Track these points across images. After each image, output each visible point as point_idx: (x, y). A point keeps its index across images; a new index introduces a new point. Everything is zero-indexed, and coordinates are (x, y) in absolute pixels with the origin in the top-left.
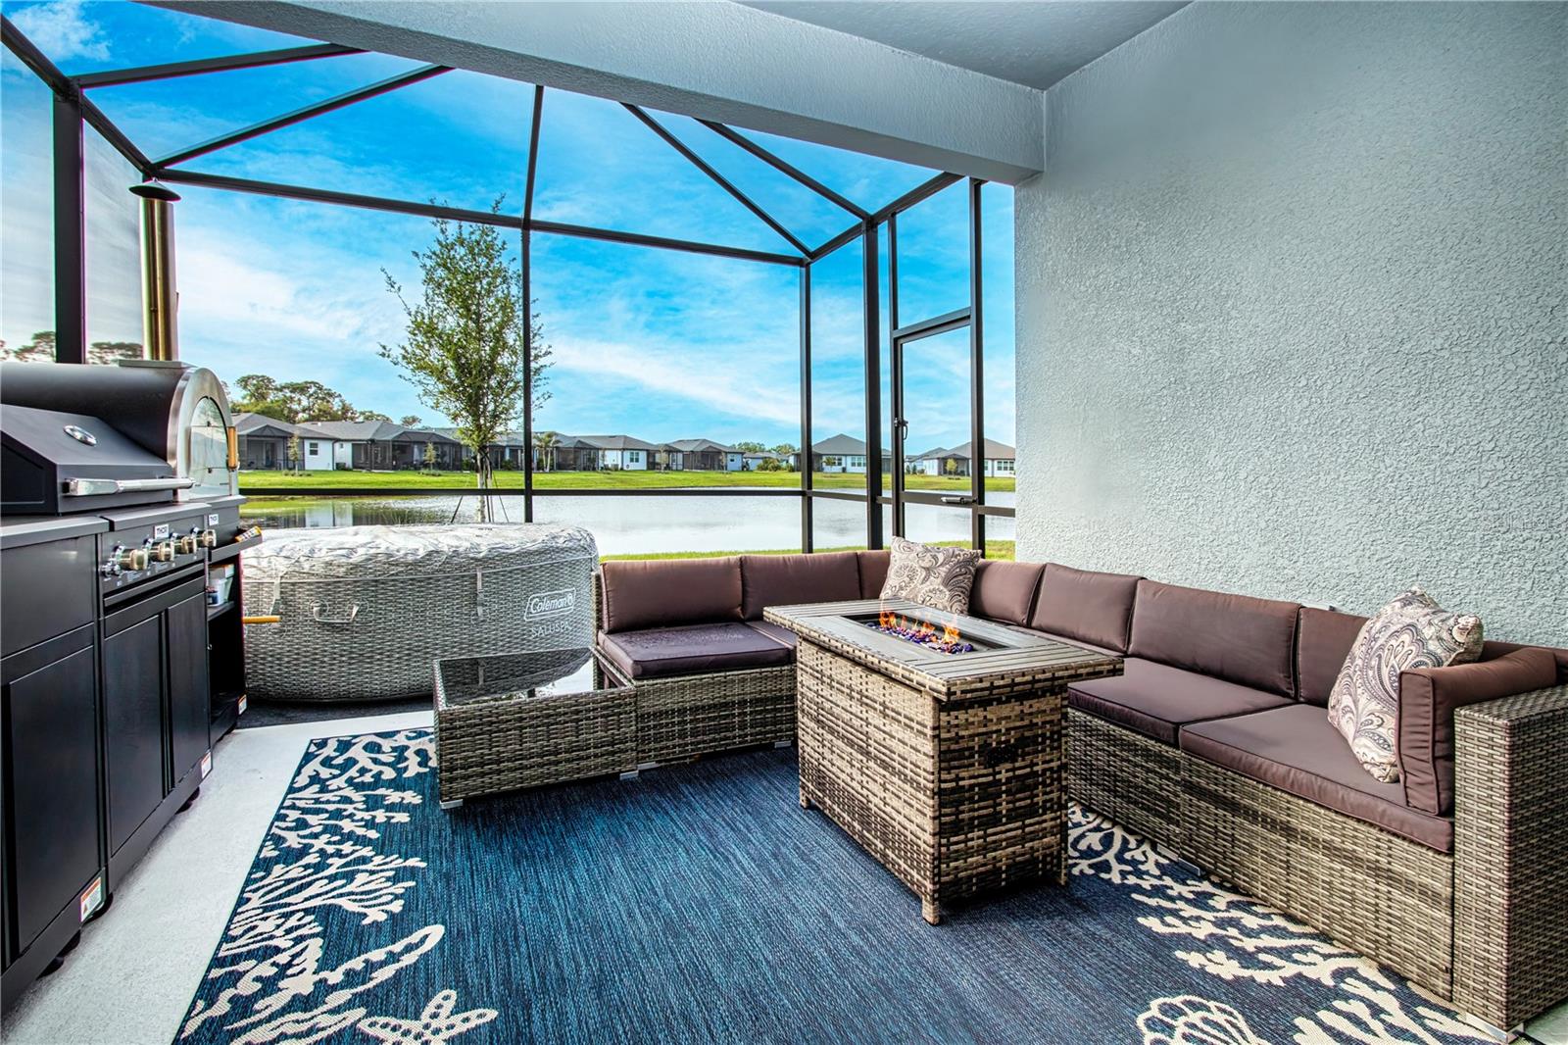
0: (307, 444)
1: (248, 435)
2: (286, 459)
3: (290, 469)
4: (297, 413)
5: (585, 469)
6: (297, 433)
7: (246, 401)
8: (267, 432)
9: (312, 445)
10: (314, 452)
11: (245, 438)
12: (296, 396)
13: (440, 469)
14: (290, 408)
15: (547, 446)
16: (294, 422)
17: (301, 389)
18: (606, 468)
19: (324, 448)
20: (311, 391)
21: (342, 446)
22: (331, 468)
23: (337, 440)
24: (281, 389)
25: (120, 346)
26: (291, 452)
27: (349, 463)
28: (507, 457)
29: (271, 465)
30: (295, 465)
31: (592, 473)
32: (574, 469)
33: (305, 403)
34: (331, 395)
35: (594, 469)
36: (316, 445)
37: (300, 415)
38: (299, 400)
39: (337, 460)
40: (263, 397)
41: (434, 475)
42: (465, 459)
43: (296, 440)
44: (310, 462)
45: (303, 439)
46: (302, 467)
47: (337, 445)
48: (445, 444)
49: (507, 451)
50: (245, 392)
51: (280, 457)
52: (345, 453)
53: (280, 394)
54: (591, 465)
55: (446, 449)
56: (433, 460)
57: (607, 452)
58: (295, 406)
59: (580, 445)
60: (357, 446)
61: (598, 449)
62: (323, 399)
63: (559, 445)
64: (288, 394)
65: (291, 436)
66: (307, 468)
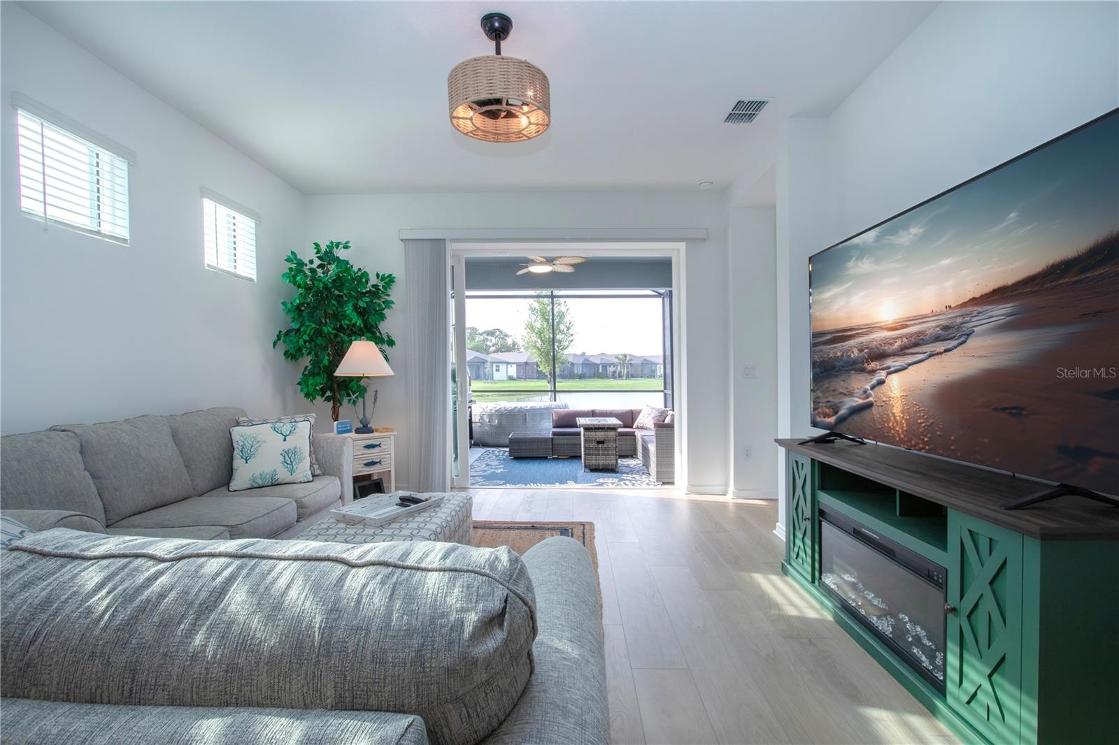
0: (494, 365)
2: (485, 374)
3: (487, 379)
4: (491, 347)
5: (648, 377)
6: (489, 360)
9: (498, 366)
10: (498, 370)
12: (490, 337)
13: (563, 379)
14: (486, 345)
15: (624, 363)
16: (488, 354)
17: (491, 333)
19: (503, 367)
20: (497, 334)
21: (511, 366)
22: (507, 378)
23: (508, 363)
26: (487, 370)
27: (515, 376)
28: (601, 370)
30: (489, 377)
31: (652, 380)
32: (641, 377)
33: (494, 341)
34: (506, 336)
35: (654, 377)
37: (492, 349)
38: (491, 340)
39: (509, 375)
42: (576, 372)
43: (489, 364)
44: (497, 376)
45: (493, 363)
46: (493, 378)
47: (509, 366)
49: (601, 366)
51: (482, 373)
52: (513, 371)
53: (482, 337)
54: (652, 375)
58: (489, 343)
59: (645, 362)
60: (519, 365)
61: (655, 365)
62: (503, 338)
63: (632, 362)
64: (486, 337)
65: (487, 361)
66: (495, 378)
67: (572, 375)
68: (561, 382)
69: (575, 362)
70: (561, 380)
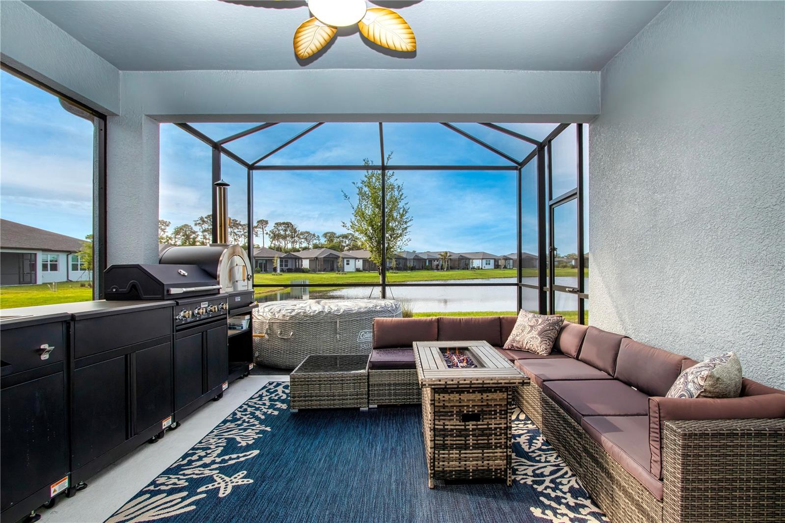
0: (345, 260)
1: (324, 258)
2: (338, 267)
3: (339, 271)
4: (344, 247)
5: (463, 269)
6: (342, 256)
7: (326, 243)
8: (331, 256)
9: (347, 261)
10: (348, 264)
11: (322, 259)
12: (344, 240)
13: (398, 270)
14: (342, 245)
15: (445, 258)
16: (342, 251)
17: (346, 237)
18: (473, 268)
19: (352, 262)
20: (350, 237)
21: (359, 261)
22: (354, 271)
23: (356, 258)
24: (338, 237)
25: (284, 223)
26: (339, 264)
27: (361, 268)
28: (427, 264)
29: (332, 270)
30: (341, 270)
31: (467, 271)
32: (458, 269)
33: (347, 243)
35: (468, 269)
36: (349, 261)
37: (346, 248)
38: (345, 241)
39: (357, 268)
40: (332, 241)
41: (395, 273)
42: (408, 265)
43: (340, 259)
44: (347, 268)
45: (343, 258)
46: (343, 270)
47: (357, 260)
48: (400, 259)
49: (427, 261)
50: (325, 239)
51: (335, 266)
52: (360, 264)
54: (466, 267)
55: (401, 261)
56: (395, 266)
57: (474, 261)
58: (344, 244)
59: (461, 258)
60: (364, 260)
61: (470, 259)
62: (354, 240)
63: (451, 257)
64: (341, 239)
65: (339, 257)
66: (345, 270)
67: (405, 267)
68: (397, 273)
69: (408, 258)
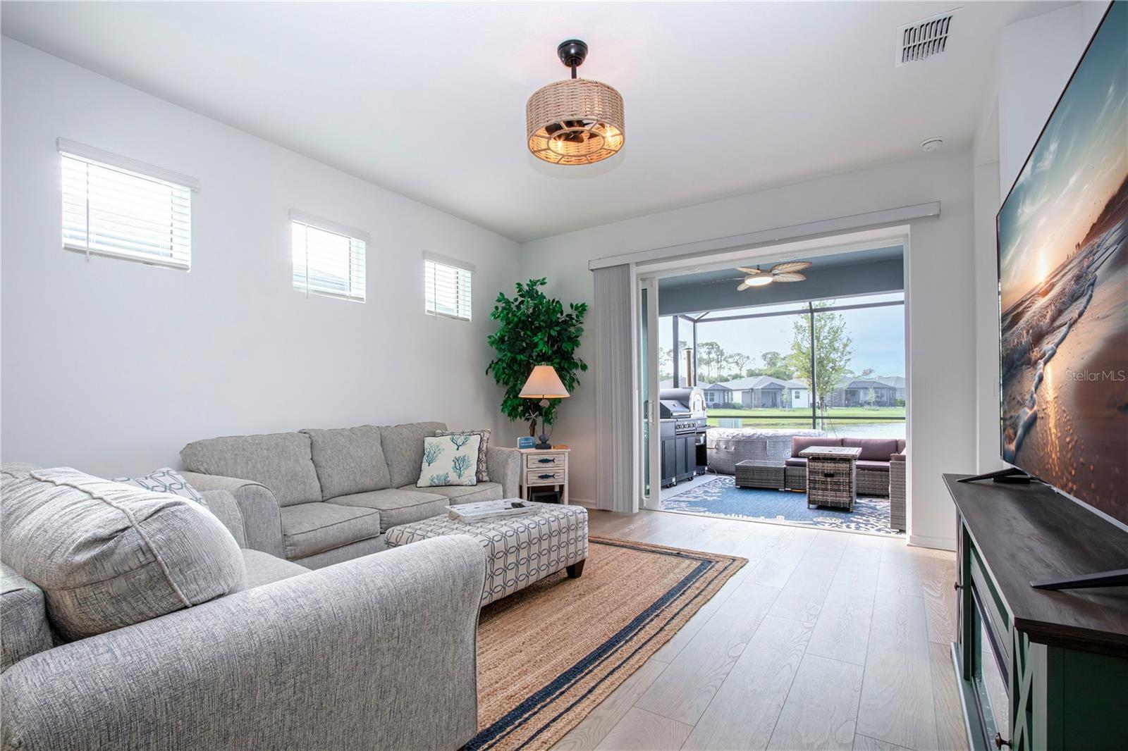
0: (793, 392)
1: (762, 389)
2: (782, 402)
3: (783, 407)
6: (789, 386)
7: (765, 368)
8: (772, 387)
9: (796, 393)
10: (797, 397)
11: (761, 390)
13: (880, 406)
16: (788, 379)
19: (804, 394)
22: (807, 407)
24: (784, 359)
25: (707, 344)
26: (784, 397)
29: (774, 405)
30: (787, 404)
36: (798, 393)
37: (796, 373)
40: (774, 364)
41: (873, 410)
43: (786, 390)
44: (796, 403)
45: (791, 389)
46: (790, 406)
48: (883, 388)
50: (765, 362)
51: (779, 401)
53: (784, 362)
55: (884, 391)
65: (784, 388)
66: (793, 406)
67: (893, 401)
68: (878, 410)
69: (897, 387)
70: (878, 408)
